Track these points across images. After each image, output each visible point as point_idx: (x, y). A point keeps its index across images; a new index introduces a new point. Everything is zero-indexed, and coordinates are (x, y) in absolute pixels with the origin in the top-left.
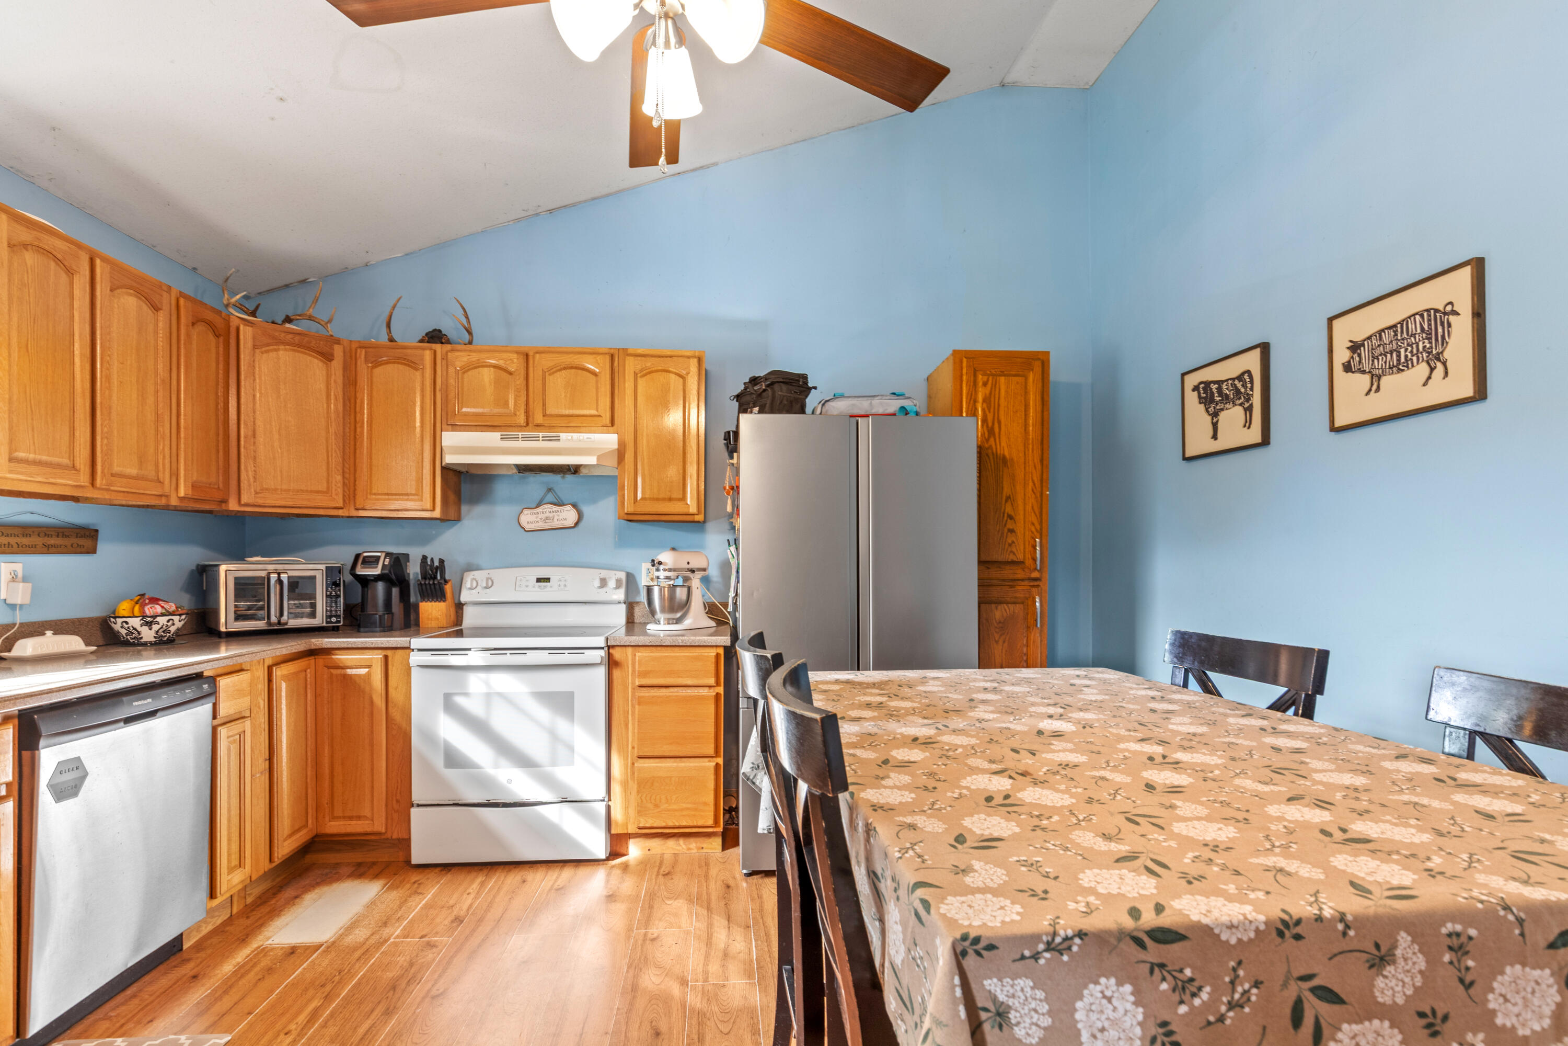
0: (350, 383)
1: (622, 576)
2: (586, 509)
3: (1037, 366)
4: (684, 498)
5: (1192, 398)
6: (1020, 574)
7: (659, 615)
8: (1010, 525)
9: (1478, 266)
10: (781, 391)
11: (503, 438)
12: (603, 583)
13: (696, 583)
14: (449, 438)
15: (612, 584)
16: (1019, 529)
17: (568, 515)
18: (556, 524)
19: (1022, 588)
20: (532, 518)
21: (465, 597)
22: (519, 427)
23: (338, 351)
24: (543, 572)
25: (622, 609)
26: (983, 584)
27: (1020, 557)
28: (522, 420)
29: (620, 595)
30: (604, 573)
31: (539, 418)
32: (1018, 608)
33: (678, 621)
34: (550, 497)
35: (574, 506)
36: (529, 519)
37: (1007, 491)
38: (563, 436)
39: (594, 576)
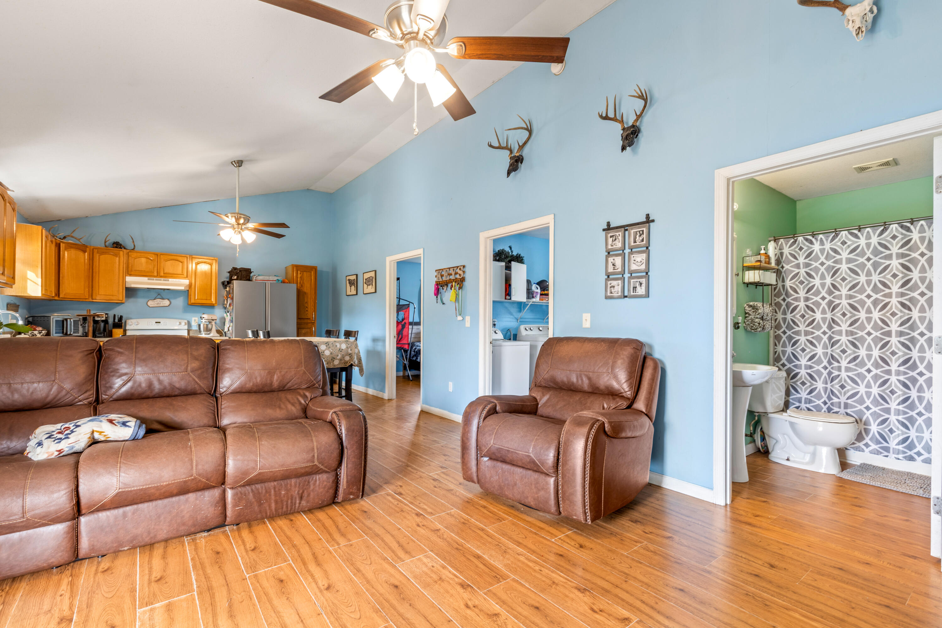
0: (92, 259)
1: (186, 321)
2: (172, 301)
3: (314, 270)
4: (211, 299)
5: (348, 282)
6: (309, 321)
7: (202, 332)
8: (307, 309)
9: (375, 271)
10: (244, 273)
11: (148, 279)
12: (180, 323)
13: (213, 323)
14: (129, 279)
15: (183, 324)
16: (309, 310)
17: (166, 303)
18: (162, 305)
19: (309, 325)
20: (153, 303)
21: (127, 328)
22: (155, 276)
23: (88, 249)
24: (158, 320)
25: (186, 331)
26: (298, 324)
27: (309, 317)
28: (156, 274)
29: (186, 327)
30: (180, 321)
31: (162, 274)
32: (308, 330)
33: (209, 334)
34: (159, 297)
35: (168, 300)
36: (151, 303)
37: (306, 301)
38: (170, 280)
39: (177, 322)
